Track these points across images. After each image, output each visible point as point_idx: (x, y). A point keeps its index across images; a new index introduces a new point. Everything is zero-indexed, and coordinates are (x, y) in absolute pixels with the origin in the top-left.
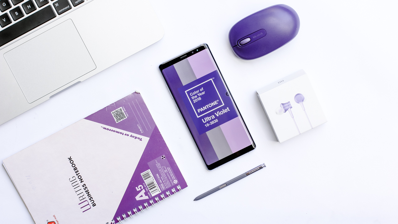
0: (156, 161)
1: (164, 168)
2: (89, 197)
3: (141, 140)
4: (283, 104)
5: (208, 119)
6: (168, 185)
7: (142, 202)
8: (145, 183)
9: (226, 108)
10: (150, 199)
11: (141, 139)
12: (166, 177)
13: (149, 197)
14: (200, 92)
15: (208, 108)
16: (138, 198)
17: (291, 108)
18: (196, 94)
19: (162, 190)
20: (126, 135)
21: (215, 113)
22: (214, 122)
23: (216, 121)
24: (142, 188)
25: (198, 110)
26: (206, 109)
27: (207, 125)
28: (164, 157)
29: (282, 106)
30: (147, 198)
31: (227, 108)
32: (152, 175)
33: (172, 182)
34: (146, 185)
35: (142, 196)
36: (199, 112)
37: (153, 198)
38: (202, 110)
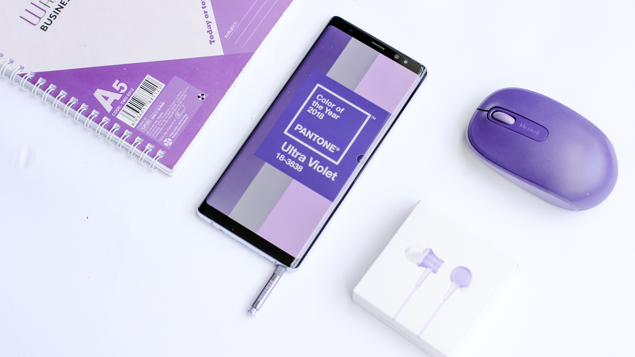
0: (188, 87)
1: (182, 108)
2: (54, 11)
3: (211, 42)
4: (431, 252)
5: (293, 151)
6: (154, 132)
7: (94, 104)
8: (136, 91)
9: (334, 172)
10: (109, 115)
11: (214, 41)
12: (167, 122)
13: (112, 111)
14: (333, 110)
15: (314, 140)
16: (99, 94)
17: (435, 272)
18: (325, 106)
19: (138, 128)
20: (205, 12)
21: (312, 159)
22: (295, 165)
23: (300, 168)
24: (122, 91)
25: (298, 125)
26: (310, 137)
27: (280, 156)
28: (203, 99)
29: (427, 253)
30: (109, 108)
31: (336, 173)
32: (156, 96)
33: (163, 137)
34: (131, 95)
35: (106, 98)
36: (295, 129)
37: (114, 120)
38: (303, 131)
